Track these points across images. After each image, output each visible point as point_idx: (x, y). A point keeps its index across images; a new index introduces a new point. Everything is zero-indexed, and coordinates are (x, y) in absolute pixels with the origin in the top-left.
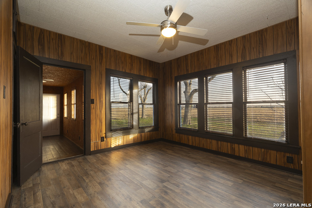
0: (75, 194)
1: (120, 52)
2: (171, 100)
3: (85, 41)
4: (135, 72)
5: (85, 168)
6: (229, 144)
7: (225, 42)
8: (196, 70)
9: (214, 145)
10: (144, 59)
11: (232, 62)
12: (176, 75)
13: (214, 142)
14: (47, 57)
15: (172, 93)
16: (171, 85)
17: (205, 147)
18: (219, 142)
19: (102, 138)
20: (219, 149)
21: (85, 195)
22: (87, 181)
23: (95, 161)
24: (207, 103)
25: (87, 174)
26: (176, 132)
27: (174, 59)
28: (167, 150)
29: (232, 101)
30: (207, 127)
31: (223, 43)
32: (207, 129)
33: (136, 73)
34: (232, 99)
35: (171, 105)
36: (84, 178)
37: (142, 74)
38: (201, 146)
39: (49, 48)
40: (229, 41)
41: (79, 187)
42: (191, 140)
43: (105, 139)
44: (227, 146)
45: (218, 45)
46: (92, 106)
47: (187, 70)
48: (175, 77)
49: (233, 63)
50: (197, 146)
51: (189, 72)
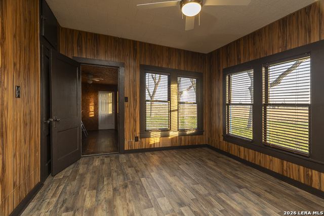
0: (87, 196)
1: (156, 45)
2: (219, 99)
3: (119, 38)
4: (174, 66)
5: (112, 168)
6: (302, 168)
7: (297, 12)
8: (252, 59)
9: (276, 164)
10: (184, 51)
11: (310, 40)
12: (224, 68)
13: (277, 161)
14: (84, 57)
15: (219, 91)
16: (219, 80)
17: (263, 165)
18: (285, 162)
19: (136, 137)
20: (285, 173)
21: (94, 200)
22: (105, 183)
23: (125, 161)
24: (267, 104)
25: (109, 175)
26: (224, 140)
27: (222, 47)
28: (208, 161)
29: (309, 103)
30: (265, 138)
31: (294, 14)
32: (265, 140)
33: (174, 68)
34: (309, 99)
35: (218, 104)
36: (105, 179)
37: (182, 68)
38: (257, 163)
39: (86, 48)
40: (305, 8)
41: (94, 189)
42: (243, 152)
43: (139, 139)
44: (299, 170)
45: (286, 17)
46: (126, 104)
47: (239, 60)
48: (224, 70)
49: (312, 42)
50: (251, 161)
51: (242, 62)
